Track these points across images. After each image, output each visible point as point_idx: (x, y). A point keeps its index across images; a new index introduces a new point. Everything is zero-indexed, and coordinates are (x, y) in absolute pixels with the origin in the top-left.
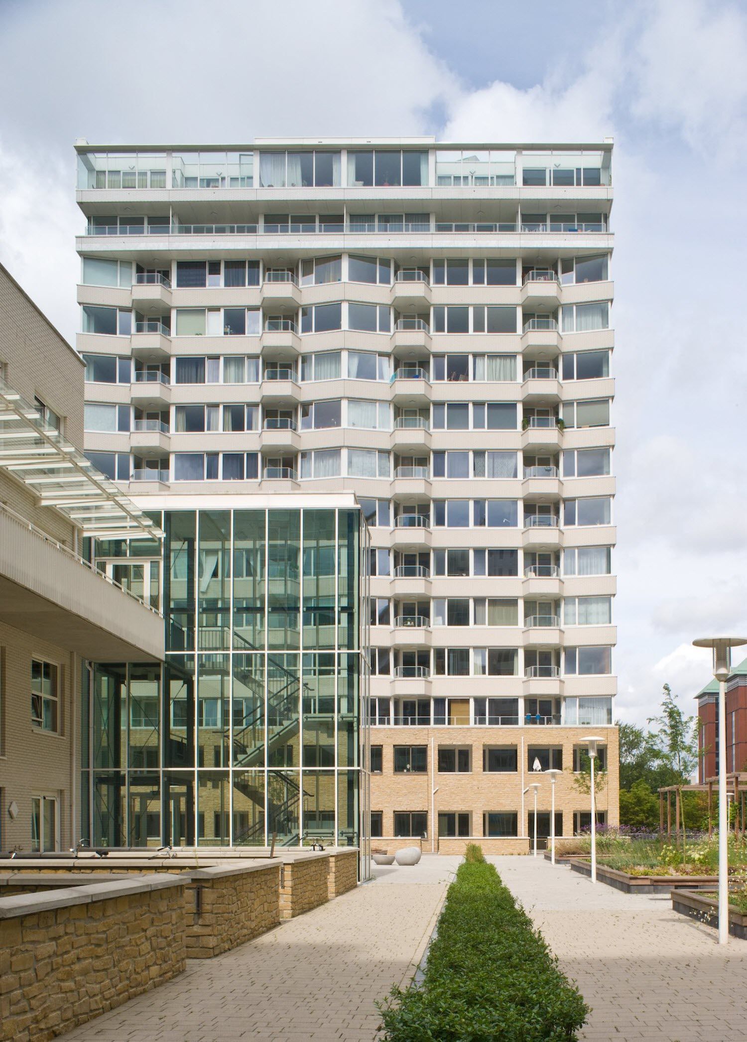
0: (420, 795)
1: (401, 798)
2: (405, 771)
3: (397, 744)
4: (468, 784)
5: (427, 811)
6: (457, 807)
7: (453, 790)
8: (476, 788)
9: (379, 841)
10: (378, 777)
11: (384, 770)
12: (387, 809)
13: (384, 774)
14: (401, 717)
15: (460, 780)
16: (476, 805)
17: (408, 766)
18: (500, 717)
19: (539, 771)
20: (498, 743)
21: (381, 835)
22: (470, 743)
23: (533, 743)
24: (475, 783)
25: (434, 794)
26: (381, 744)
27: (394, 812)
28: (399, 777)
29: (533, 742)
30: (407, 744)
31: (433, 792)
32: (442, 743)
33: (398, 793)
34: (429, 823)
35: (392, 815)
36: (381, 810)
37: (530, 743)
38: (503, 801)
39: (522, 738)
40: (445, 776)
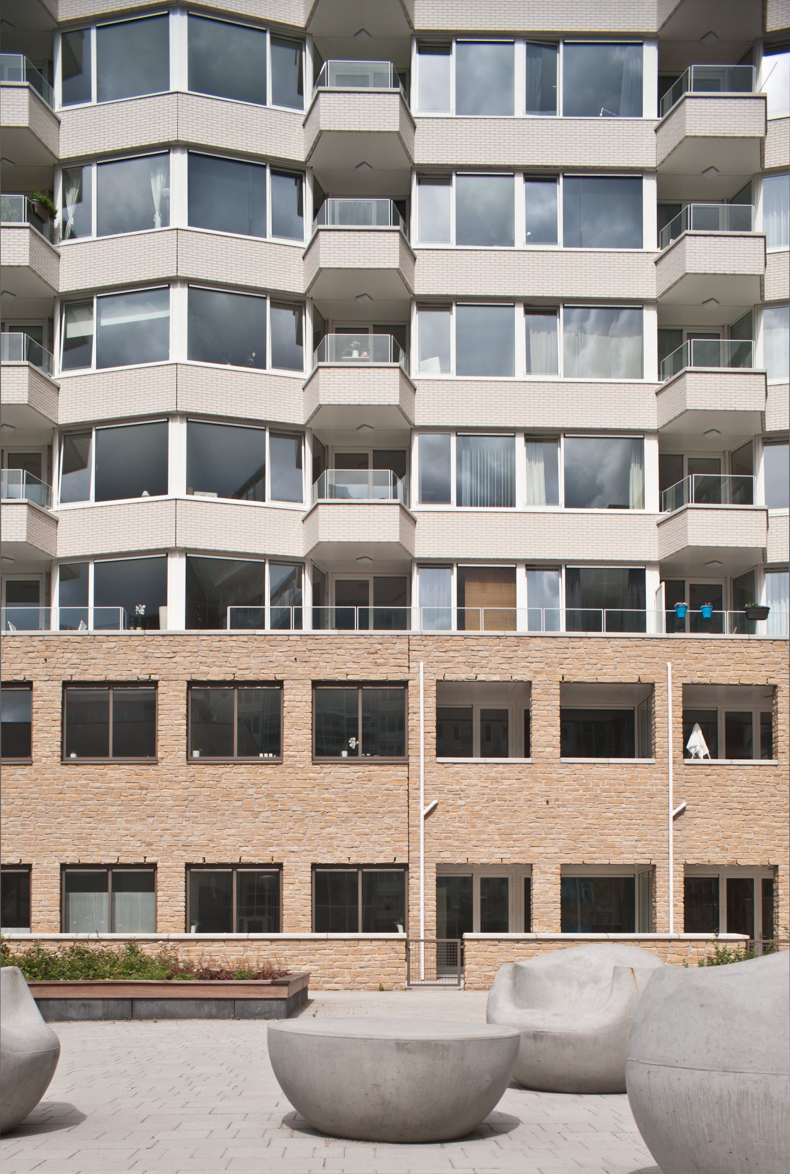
0: (388, 821)
1: (332, 830)
2: (344, 754)
3: (321, 677)
4: (520, 790)
5: (406, 866)
6: (492, 855)
7: (477, 808)
8: (541, 801)
9: (274, 946)
10: (268, 770)
11: (287, 751)
12: (293, 858)
13: (287, 761)
14: (331, 607)
15: (496, 780)
16: (541, 850)
17: (353, 743)
18: (604, 612)
19: (706, 757)
20: (601, 679)
21: (277, 929)
22: (526, 678)
23: (696, 680)
24: (539, 787)
25: (427, 816)
26: (279, 677)
27: (314, 866)
28: (327, 769)
29: (695, 678)
30: (350, 678)
31: (423, 812)
32: (448, 677)
33: (323, 813)
34: (411, 898)
35: (306, 876)
36: (276, 861)
37: (687, 681)
38: (617, 839)
39: (669, 665)
40: (456, 768)
